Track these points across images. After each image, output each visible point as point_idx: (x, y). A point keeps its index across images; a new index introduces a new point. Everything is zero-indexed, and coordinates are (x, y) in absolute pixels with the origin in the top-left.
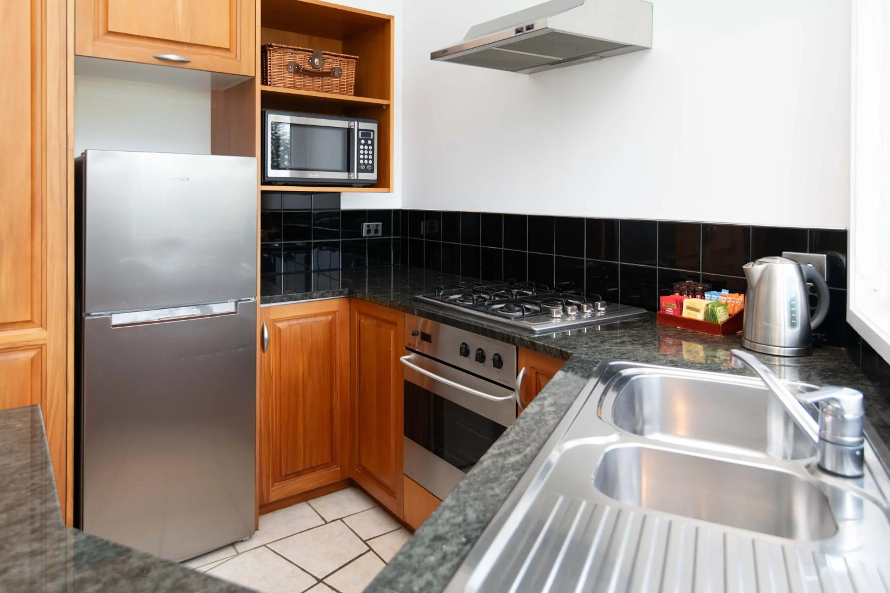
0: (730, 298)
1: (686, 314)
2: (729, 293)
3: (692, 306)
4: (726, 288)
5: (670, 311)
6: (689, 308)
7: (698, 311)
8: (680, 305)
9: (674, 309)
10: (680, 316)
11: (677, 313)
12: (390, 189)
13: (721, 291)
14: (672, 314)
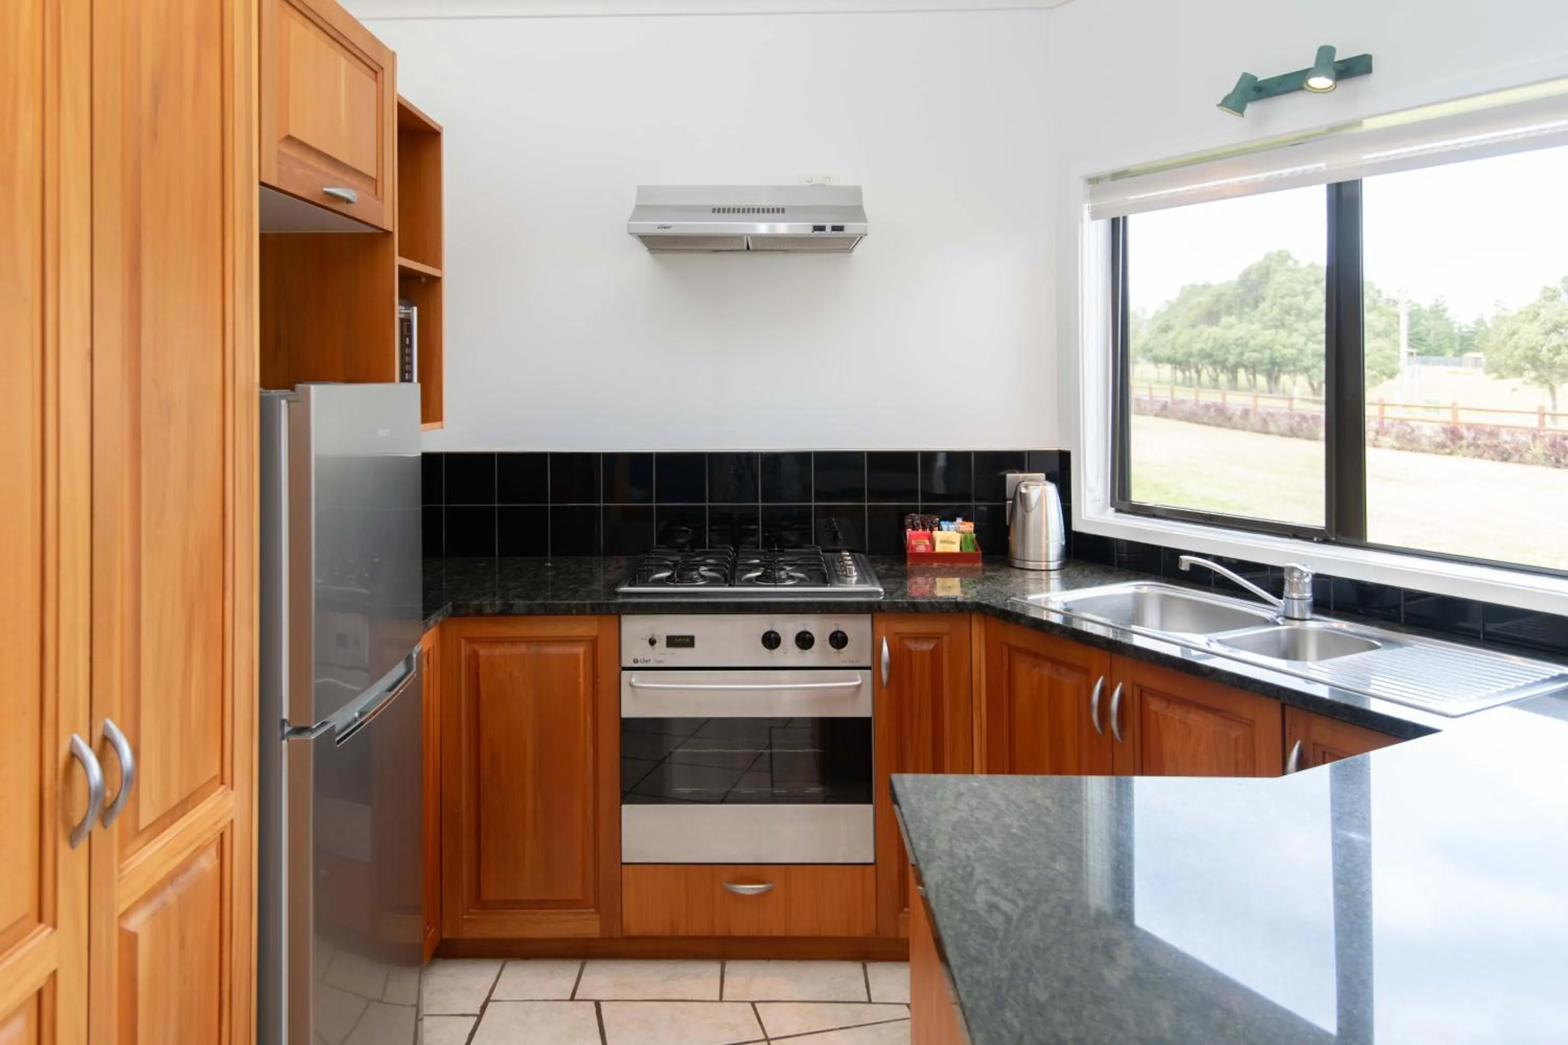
0: (968, 526)
1: (939, 548)
2: (963, 520)
3: (946, 539)
4: (959, 516)
5: (921, 549)
6: (943, 542)
7: (952, 543)
8: (932, 540)
9: (926, 546)
10: (934, 552)
11: (929, 548)
12: (442, 424)
13: (955, 520)
14: (924, 551)
